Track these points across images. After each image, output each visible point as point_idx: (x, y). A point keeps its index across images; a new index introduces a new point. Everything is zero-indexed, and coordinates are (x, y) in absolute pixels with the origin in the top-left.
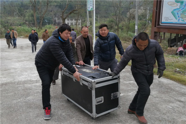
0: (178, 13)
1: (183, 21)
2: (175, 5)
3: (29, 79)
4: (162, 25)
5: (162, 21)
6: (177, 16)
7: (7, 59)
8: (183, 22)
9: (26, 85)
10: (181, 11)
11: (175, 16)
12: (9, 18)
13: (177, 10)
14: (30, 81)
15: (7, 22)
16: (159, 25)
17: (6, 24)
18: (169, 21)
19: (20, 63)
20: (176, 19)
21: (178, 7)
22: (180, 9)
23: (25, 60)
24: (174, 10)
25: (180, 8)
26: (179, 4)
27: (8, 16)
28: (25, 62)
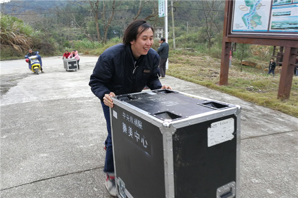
0: (248, 19)
1: (252, 28)
2: (246, 9)
3: (82, 96)
4: (233, 34)
5: (234, 29)
6: (247, 22)
7: (60, 79)
8: (253, 30)
9: (78, 101)
10: (251, 16)
11: (245, 23)
12: (65, 29)
13: (247, 15)
14: (83, 98)
15: (63, 35)
16: (230, 33)
17: (61, 38)
18: (240, 29)
19: (75, 82)
20: (246, 26)
21: (248, 12)
22: (250, 14)
23: (81, 80)
24: (245, 15)
25: (250, 12)
26: (249, 8)
27: (64, 27)
28: (81, 81)
